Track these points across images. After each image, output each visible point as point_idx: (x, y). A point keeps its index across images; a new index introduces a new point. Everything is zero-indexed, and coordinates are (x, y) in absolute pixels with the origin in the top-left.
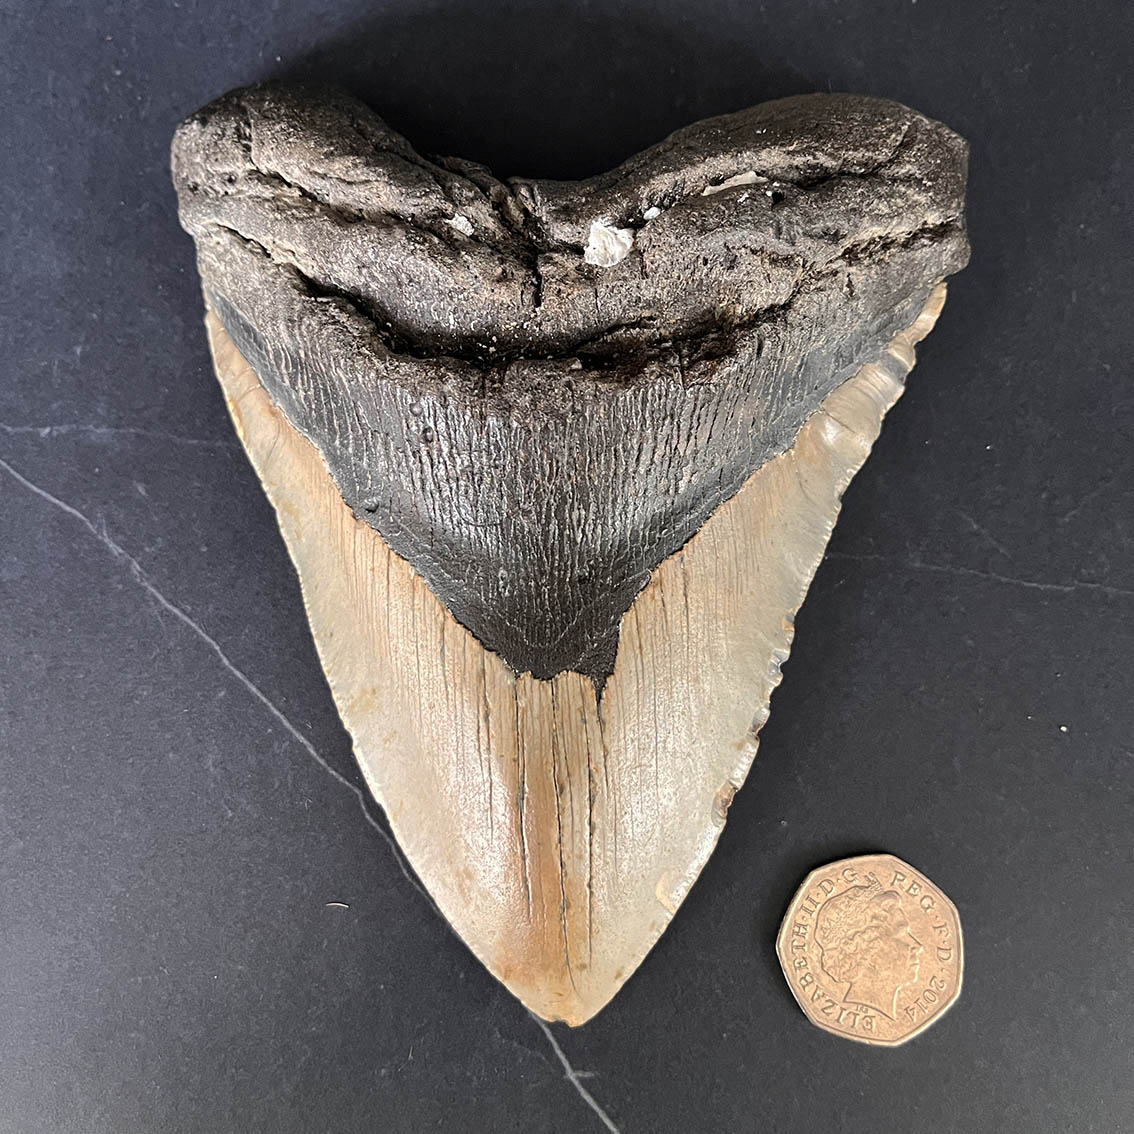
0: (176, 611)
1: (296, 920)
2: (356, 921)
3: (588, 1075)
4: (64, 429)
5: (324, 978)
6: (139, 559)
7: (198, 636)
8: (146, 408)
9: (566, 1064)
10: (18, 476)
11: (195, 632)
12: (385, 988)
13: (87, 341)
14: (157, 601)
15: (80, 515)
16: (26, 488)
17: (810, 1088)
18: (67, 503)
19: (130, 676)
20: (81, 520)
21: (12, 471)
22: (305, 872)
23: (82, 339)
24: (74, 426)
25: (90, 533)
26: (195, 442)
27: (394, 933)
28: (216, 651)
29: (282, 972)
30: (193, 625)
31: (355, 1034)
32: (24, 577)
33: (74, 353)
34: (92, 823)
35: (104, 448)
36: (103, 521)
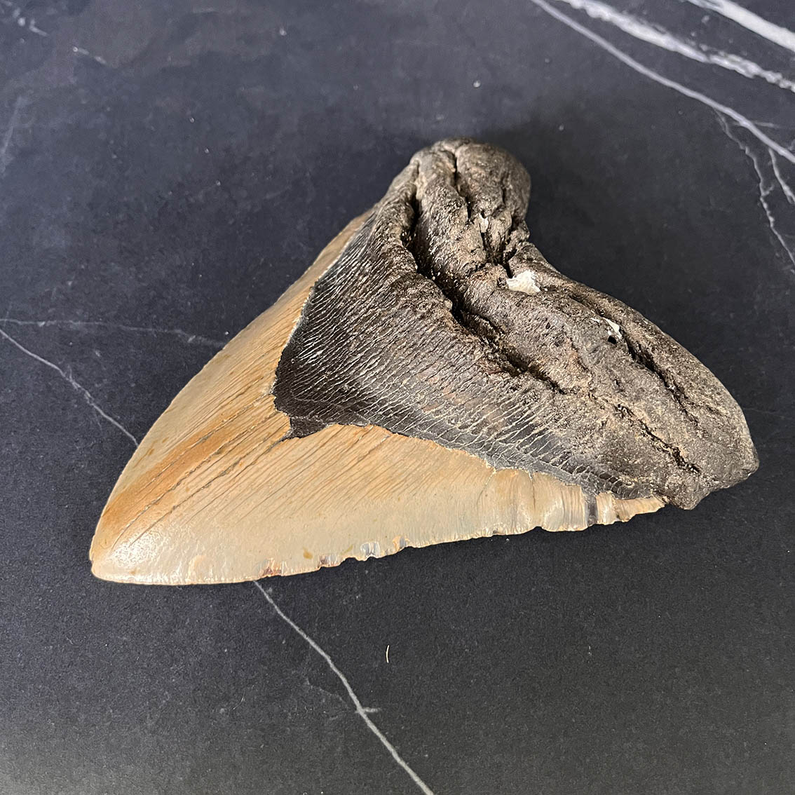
0: (111, 419)
1: (168, 606)
2: (211, 606)
3: (373, 710)
4: (53, 323)
5: (184, 645)
6: (90, 390)
7: (123, 432)
8: (107, 312)
9: (357, 703)
10: (21, 347)
11: (121, 431)
12: (228, 651)
13: (76, 279)
14: (98, 414)
15: (56, 367)
16: (24, 353)
17: (535, 717)
18: (49, 361)
19: (74, 456)
20: (56, 370)
21: (17, 344)
23: (73, 277)
24: (61, 321)
25: (61, 377)
26: (136, 329)
27: (237, 614)
28: (133, 441)
29: (154, 641)
30: (121, 427)
31: (204, 683)
32: (14, 401)
33: (67, 285)
34: (33, 545)
35: (78, 332)
36: (71, 370)
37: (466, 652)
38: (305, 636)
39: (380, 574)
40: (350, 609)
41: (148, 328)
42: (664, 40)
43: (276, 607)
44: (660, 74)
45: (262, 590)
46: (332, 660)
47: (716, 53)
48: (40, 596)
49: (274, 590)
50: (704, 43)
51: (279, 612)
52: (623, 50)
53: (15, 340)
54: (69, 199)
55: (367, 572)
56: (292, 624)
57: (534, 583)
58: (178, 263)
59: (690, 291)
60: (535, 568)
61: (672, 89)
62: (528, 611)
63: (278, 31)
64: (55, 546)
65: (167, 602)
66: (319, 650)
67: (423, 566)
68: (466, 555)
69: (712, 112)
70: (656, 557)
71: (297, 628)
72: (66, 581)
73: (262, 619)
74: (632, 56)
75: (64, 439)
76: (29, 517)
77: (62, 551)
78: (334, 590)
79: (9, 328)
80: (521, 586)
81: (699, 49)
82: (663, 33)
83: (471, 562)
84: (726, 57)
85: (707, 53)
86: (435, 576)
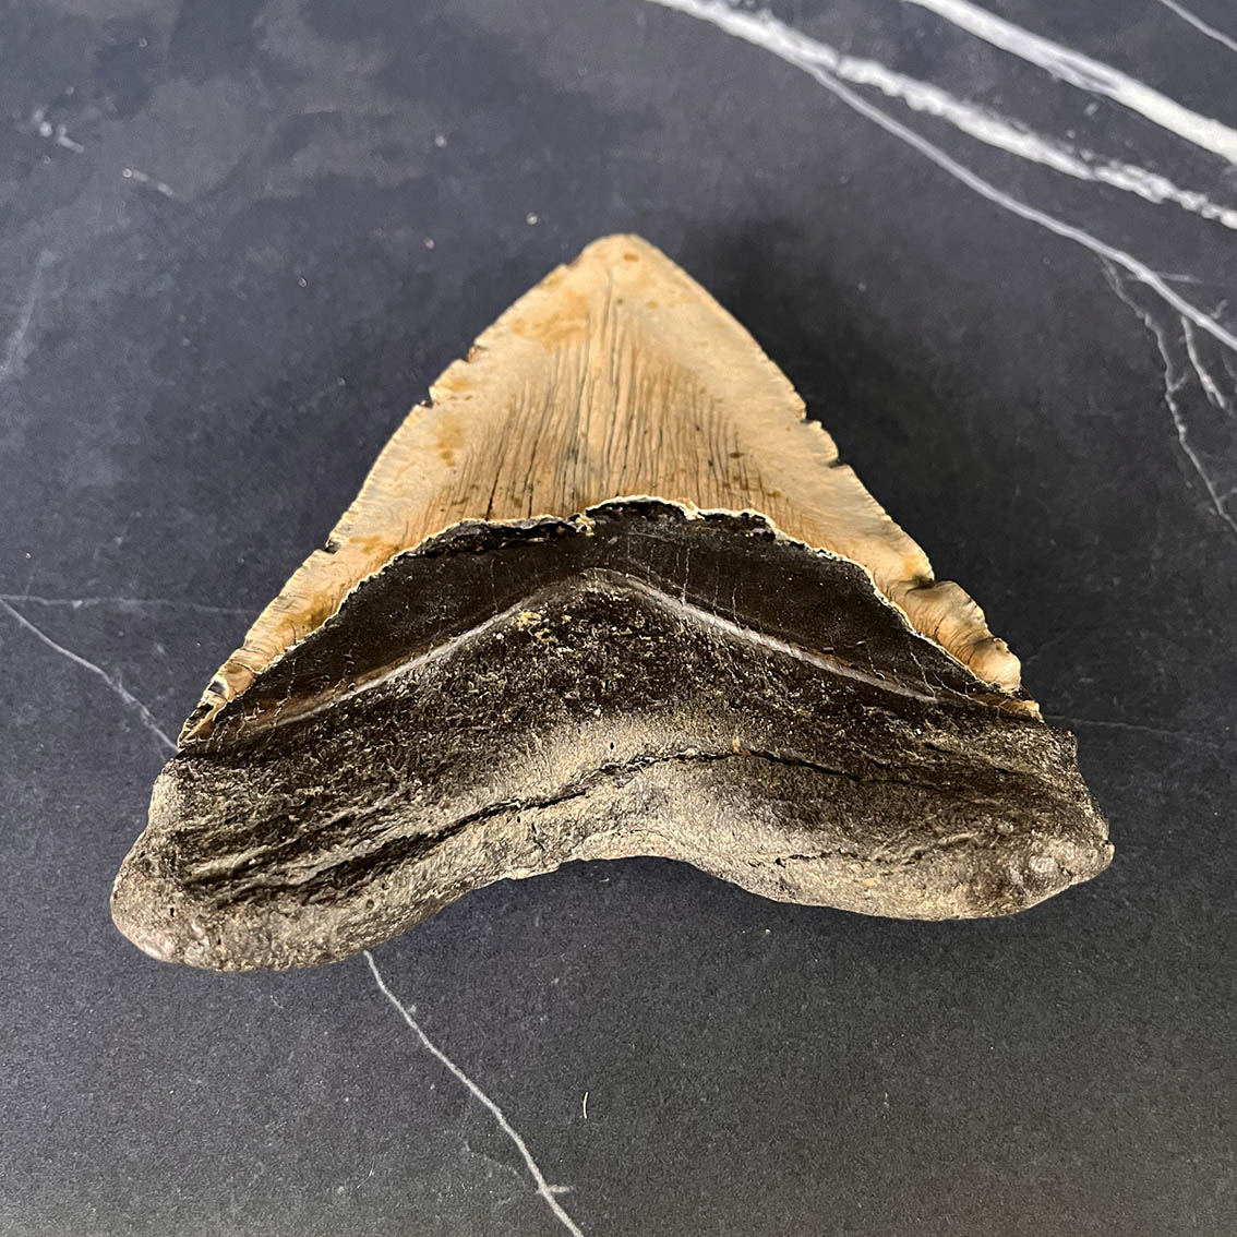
1: (263, 1033)
2: (326, 1033)
3: (562, 1190)
4: (96, 601)
5: (286, 1092)
6: (149, 706)
8: (175, 584)
9: (539, 1178)
10: (46, 639)
12: (351, 1100)
13: (129, 533)
14: (161, 741)
15: (99, 671)
16: (52, 648)
17: (803, 1200)
18: (89, 660)
20: (99, 675)
21: (42, 636)
22: (279, 986)
23: (124, 531)
24: (106, 599)
25: (106, 685)
26: (216, 610)
27: (363, 1044)
29: (243, 1085)
31: (315, 1149)
32: (37, 722)
33: (115, 543)
34: (65, 942)
35: (130, 616)
36: (121, 675)
37: (702, 1103)
38: (464, 1079)
39: (577, 984)
40: (530, 1037)
41: (236, 608)
42: (1026, 145)
43: (421, 1034)
44: (1016, 198)
45: (402, 1009)
46: (504, 1114)
47: (1105, 164)
48: (74, 1018)
49: (419, 1009)
50: (1086, 147)
51: (426, 1042)
52: (962, 162)
53: (38, 628)
54: (118, 408)
55: (557, 980)
56: (444, 1059)
57: (805, 997)
58: (280, 507)
59: (1053, 543)
60: (808, 973)
61: (1036, 224)
62: (795, 1040)
63: (433, 140)
64: (96, 943)
65: (261, 1026)
66: (484, 1099)
67: (640, 972)
68: (704, 955)
69: (1095, 259)
70: (990, 957)
71: (452, 1067)
72: (112, 996)
73: (400, 1053)
74: (976, 171)
75: (110, 779)
76: (58, 898)
77: (107, 950)
78: (507, 1009)
79: (29, 611)
80: (786, 1001)
81: (1078, 157)
82: (1022, 133)
83: (713, 966)
84: (1120, 170)
85: (1092, 164)
86: (658, 987)
